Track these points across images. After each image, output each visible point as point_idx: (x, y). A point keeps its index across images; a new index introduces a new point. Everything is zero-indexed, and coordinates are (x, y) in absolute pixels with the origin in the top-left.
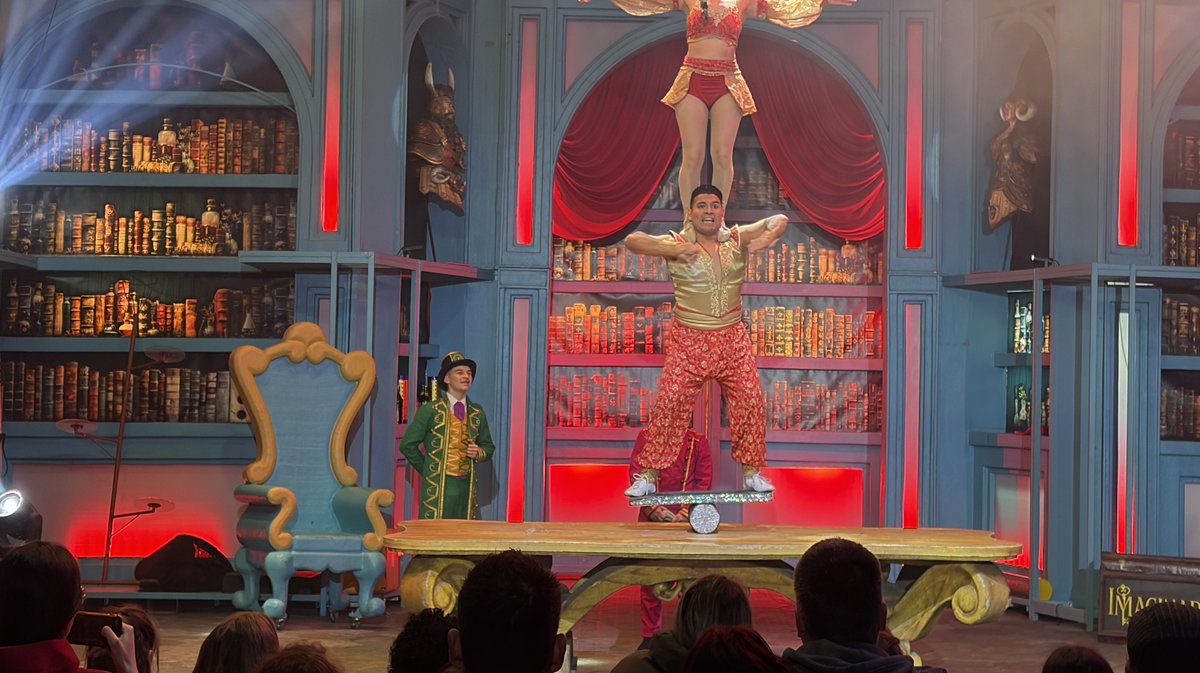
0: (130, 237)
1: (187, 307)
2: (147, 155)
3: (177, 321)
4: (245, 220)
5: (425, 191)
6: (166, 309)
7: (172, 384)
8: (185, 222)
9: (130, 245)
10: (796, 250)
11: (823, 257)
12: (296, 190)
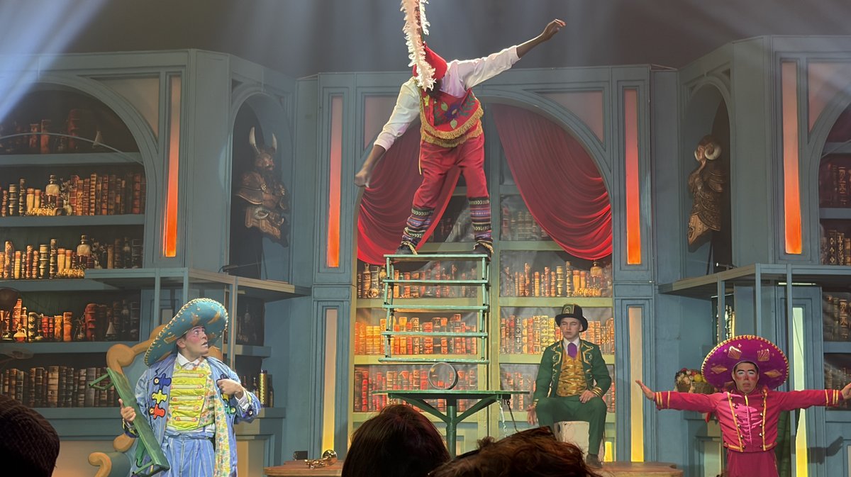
0: (23, 266)
1: (64, 318)
2: (37, 203)
3: (58, 329)
4: (110, 251)
5: (250, 225)
6: (49, 320)
7: (53, 378)
8: (65, 253)
9: (23, 272)
10: (556, 271)
11: (576, 276)
12: (143, 225)
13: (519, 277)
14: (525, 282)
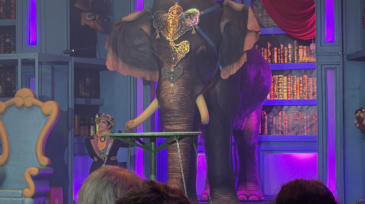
5: (83, 24)
10: (287, 47)
11: (301, 50)
12: (15, 26)
13: (264, 51)
14: (268, 54)
